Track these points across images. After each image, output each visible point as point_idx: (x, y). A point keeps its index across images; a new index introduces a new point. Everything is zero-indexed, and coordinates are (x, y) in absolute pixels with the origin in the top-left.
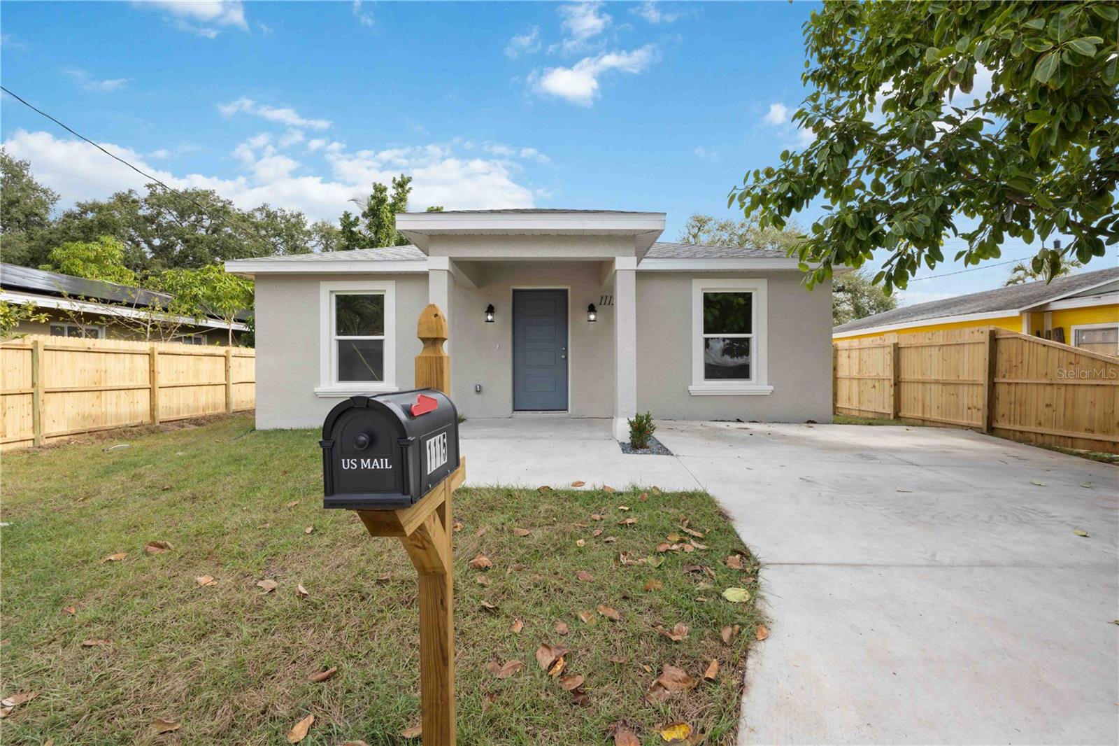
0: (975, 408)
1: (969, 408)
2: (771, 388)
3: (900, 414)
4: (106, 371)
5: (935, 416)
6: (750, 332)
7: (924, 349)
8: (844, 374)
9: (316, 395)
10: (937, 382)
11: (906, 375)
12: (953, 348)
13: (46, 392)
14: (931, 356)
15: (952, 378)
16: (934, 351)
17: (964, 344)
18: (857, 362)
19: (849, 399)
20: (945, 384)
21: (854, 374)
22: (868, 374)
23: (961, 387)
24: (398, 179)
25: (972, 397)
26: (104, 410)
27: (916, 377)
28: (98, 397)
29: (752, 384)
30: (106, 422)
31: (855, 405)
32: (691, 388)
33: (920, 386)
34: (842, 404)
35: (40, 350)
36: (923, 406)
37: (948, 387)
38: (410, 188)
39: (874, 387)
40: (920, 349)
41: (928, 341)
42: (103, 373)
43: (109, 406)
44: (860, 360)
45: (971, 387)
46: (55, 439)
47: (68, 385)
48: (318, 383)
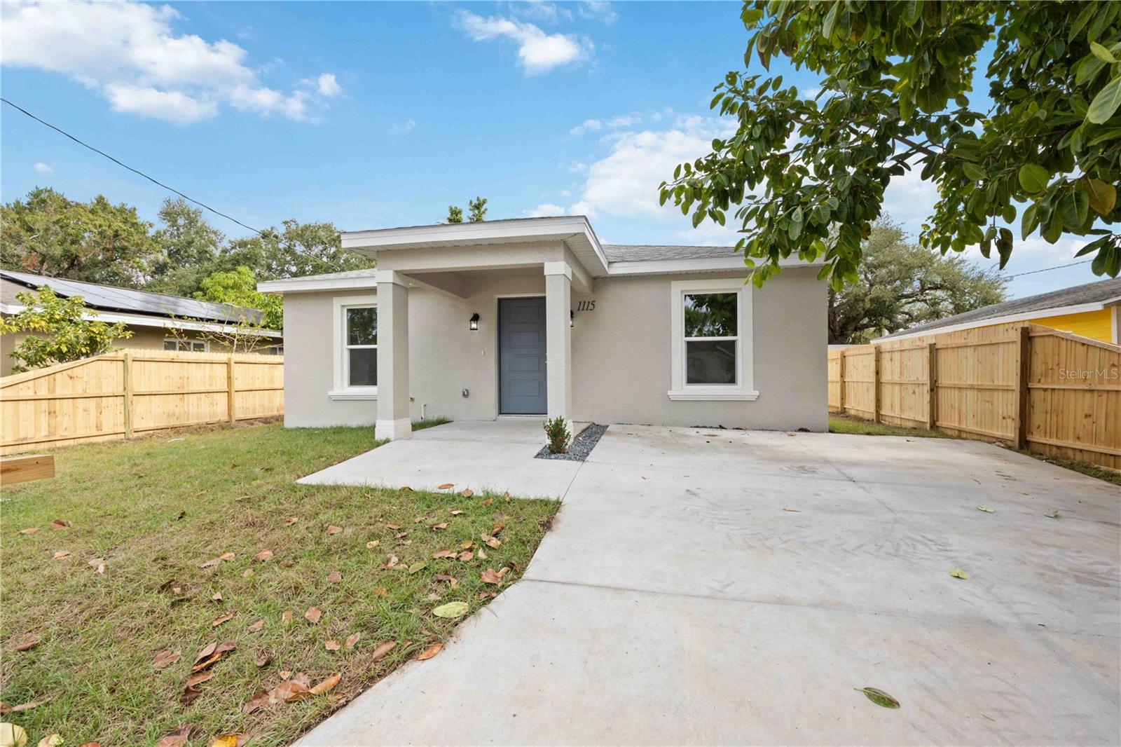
0: (1009, 418)
1: (1004, 418)
2: (757, 393)
3: (938, 424)
4: (188, 378)
5: (970, 426)
6: (735, 334)
7: (960, 350)
8: (887, 378)
9: (330, 397)
10: (972, 388)
11: (944, 380)
12: (988, 347)
13: (134, 395)
14: (966, 357)
15: (987, 383)
16: (970, 351)
17: (998, 343)
18: (899, 366)
19: (892, 406)
20: (980, 390)
21: (896, 379)
22: (908, 379)
23: (996, 393)
24: (475, 202)
25: (1007, 405)
26: (186, 410)
27: (953, 382)
28: (181, 399)
29: (738, 389)
30: (188, 420)
31: (897, 413)
32: (669, 393)
33: (957, 391)
34: (885, 411)
35: (129, 362)
36: (960, 414)
37: (983, 392)
38: (486, 210)
39: (914, 392)
40: (956, 350)
41: (963, 341)
42: (185, 379)
43: (191, 406)
44: (901, 363)
45: (1005, 393)
46: (143, 433)
47: (155, 390)
48: (332, 388)
